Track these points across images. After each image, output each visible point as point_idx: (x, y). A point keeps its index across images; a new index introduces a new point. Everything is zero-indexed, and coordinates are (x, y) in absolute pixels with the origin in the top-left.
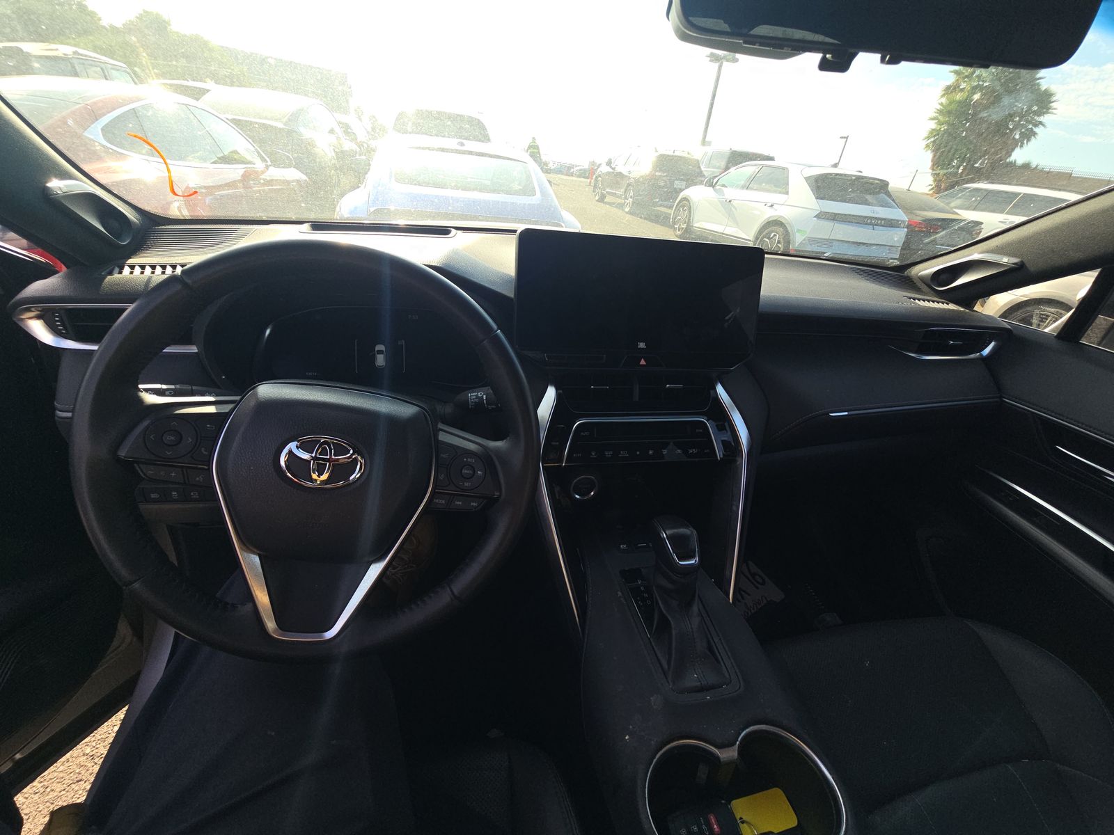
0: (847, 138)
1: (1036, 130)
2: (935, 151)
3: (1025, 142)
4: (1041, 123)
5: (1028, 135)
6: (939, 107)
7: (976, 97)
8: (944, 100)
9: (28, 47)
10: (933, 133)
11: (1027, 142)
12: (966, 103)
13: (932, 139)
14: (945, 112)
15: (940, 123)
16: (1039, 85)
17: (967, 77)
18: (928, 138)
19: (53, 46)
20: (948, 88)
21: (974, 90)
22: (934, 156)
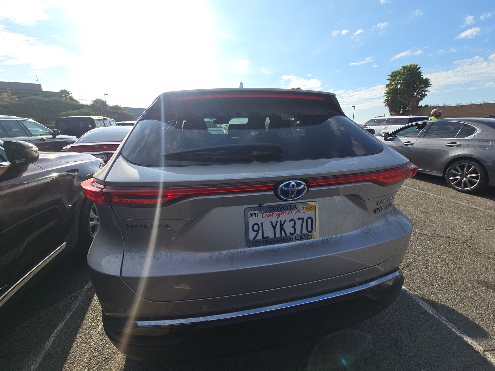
0: (354, 106)
1: (426, 93)
2: (389, 106)
3: (423, 98)
4: (427, 90)
5: (424, 96)
6: (386, 92)
7: (399, 86)
8: (387, 89)
9: (94, 117)
10: (386, 101)
11: (424, 98)
12: (395, 90)
13: (387, 103)
14: (388, 93)
15: (387, 97)
16: (422, 78)
17: (393, 80)
18: (385, 102)
19: (99, 117)
20: (387, 85)
21: (397, 84)
22: (389, 108)
